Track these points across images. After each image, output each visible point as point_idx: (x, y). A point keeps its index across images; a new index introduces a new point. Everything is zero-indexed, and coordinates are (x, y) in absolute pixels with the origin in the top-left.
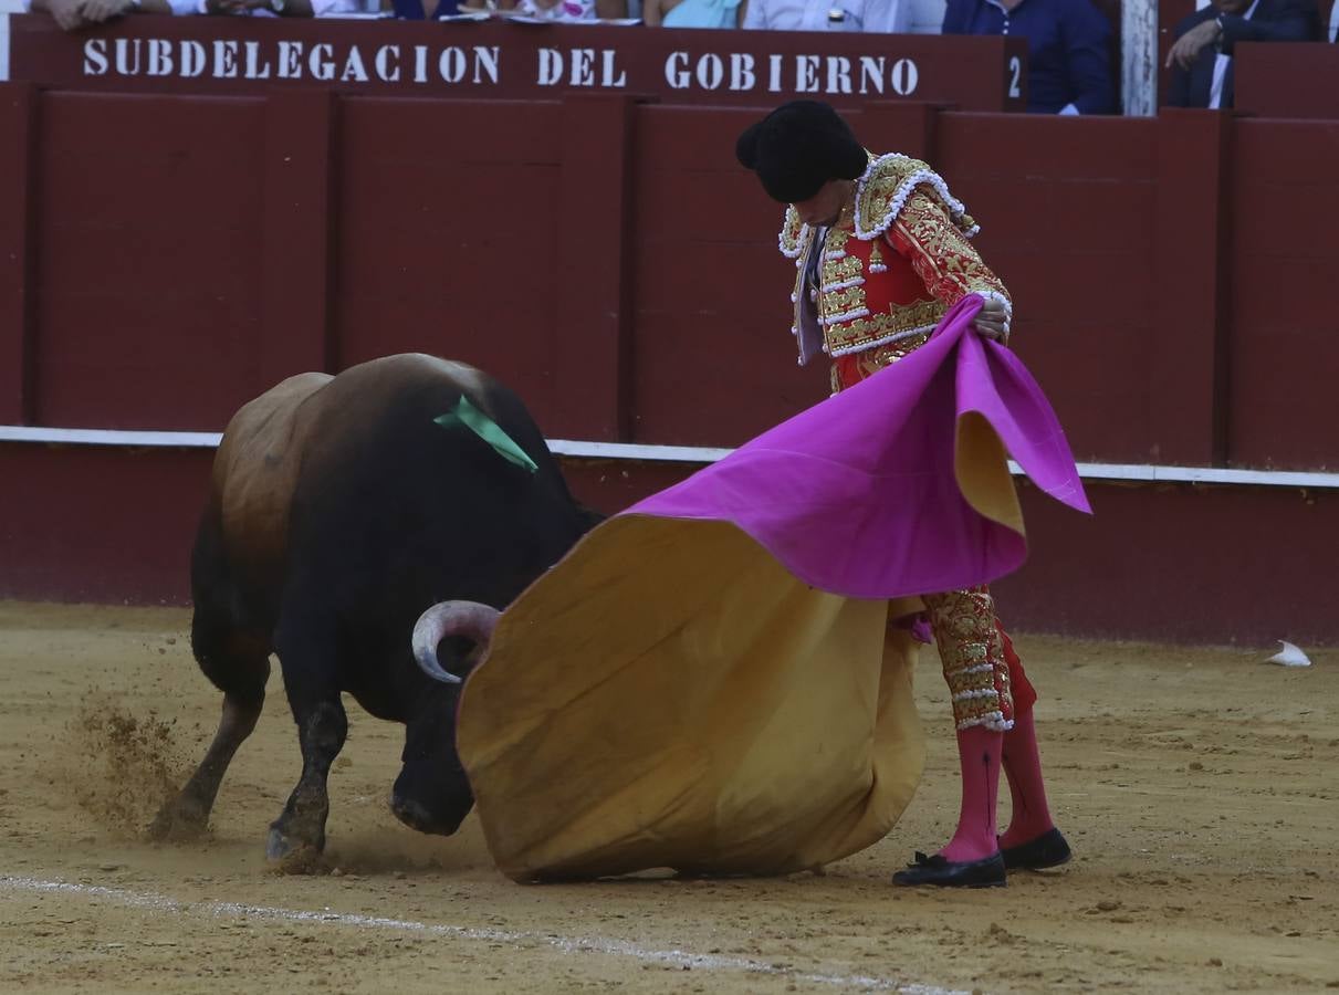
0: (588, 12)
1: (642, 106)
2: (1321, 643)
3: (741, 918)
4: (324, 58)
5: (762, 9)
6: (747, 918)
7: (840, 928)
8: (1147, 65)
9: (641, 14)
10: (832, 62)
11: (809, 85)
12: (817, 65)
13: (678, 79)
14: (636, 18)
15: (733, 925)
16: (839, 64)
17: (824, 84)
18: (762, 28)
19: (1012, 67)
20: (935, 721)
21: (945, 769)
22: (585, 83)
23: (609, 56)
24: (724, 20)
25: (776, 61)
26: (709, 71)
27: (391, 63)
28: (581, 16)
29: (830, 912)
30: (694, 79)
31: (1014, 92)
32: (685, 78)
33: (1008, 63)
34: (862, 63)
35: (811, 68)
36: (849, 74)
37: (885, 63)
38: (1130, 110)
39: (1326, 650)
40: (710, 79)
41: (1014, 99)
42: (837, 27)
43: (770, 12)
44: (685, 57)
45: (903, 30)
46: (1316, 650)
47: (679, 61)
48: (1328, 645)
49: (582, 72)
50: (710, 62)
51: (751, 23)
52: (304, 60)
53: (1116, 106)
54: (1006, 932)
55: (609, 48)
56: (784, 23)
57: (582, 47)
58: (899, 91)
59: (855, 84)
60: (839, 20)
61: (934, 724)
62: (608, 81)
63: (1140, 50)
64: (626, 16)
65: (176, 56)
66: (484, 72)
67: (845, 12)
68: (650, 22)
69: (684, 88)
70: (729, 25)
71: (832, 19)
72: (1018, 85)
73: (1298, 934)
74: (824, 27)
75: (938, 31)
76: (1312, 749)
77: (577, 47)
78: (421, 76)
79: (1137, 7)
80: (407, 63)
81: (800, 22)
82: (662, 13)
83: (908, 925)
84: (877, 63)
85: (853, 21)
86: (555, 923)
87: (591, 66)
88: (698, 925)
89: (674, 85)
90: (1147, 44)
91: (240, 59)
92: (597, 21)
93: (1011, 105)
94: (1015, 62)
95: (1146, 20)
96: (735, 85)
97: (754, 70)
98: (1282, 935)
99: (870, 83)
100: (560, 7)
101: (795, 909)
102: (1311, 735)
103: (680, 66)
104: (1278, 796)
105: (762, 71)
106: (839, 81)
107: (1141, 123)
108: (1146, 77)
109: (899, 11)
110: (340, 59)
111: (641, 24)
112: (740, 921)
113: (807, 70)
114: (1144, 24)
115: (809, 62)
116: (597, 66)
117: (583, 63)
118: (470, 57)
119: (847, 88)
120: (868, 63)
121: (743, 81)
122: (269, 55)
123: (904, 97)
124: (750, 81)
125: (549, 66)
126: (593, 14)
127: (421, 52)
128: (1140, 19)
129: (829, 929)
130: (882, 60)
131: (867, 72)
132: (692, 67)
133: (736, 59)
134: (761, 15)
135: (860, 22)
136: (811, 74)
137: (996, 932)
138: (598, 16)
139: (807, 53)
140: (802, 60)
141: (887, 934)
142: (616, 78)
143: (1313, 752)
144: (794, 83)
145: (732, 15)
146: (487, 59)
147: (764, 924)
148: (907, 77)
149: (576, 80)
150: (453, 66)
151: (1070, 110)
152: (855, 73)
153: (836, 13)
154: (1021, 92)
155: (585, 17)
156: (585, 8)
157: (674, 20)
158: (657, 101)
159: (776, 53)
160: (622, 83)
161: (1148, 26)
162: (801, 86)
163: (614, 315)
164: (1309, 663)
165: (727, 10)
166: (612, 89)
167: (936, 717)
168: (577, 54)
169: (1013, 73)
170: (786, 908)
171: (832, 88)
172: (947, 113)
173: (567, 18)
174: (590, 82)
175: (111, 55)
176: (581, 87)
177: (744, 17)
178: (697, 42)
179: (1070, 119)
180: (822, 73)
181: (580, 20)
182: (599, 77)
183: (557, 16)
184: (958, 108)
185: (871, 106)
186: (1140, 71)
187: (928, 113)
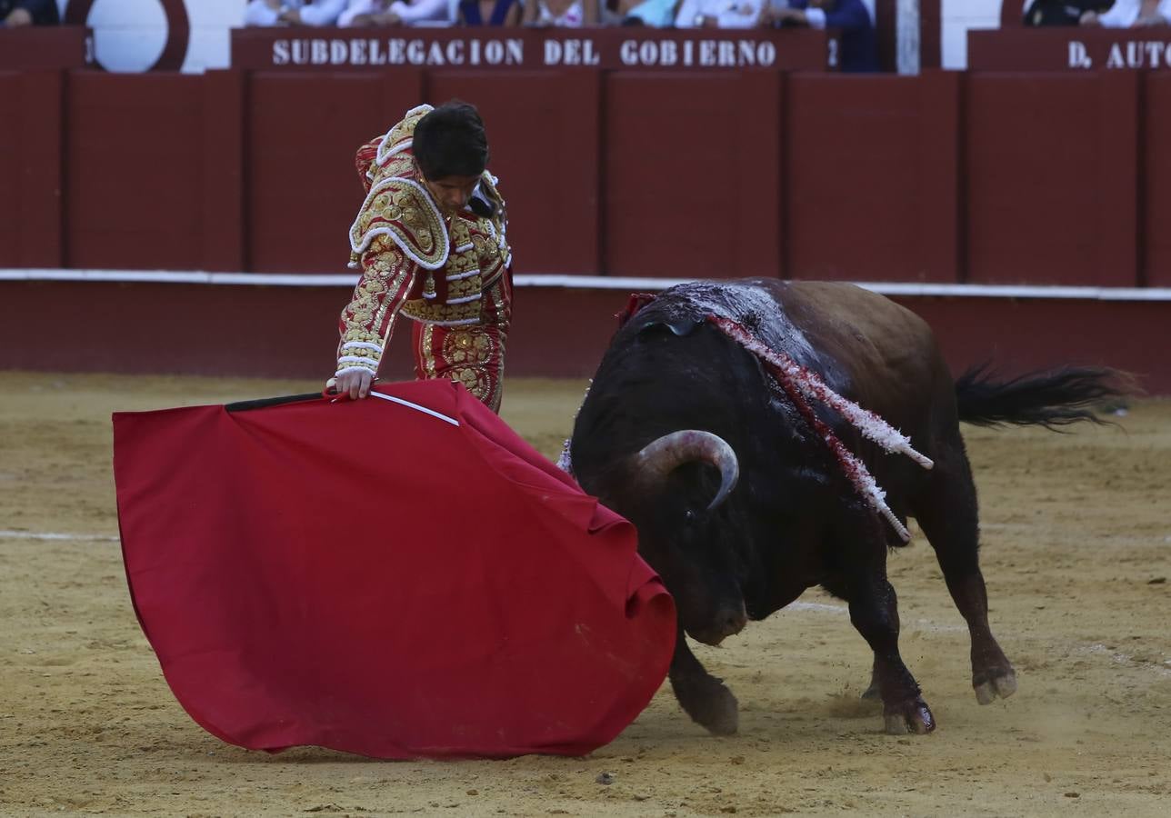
1: (608, 75)
4: (417, 50)
8: (913, 43)
10: (723, 45)
11: (708, 60)
12: (714, 47)
13: (629, 58)
16: (727, 46)
17: (717, 59)
19: (831, 47)
22: (573, 62)
23: (588, 44)
25: (689, 45)
26: (648, 52)
27: (458, 52)
30: (639, 58)
31: (833, 61)
32: (633, 57)
33: (828, 43)
34: (741, 45)
35: (710, 49)
36: (734, 52)
37: (755, 46)
38: (901, 71)
40: (648, 58)
41: (831, 66)
44: (634, 44)
47: (630, 46)
49: (572, 55)
50: (649, 47)
52: (405, 51)
55: (588, 40)
57: (572, 39)
58: (763, 62)
59: (737, 60)
62: (587, 60)
63: (909, 33)
65: (329, 50)
66: (513, 58)
69: (633, 64)
77: (570, 40)
78: (475, 58)
80: (466, 52)
84: (750, 46)
87: (577, 51)
89: (626, 61)
90: (913, 30)
91: (367, 51)
93: (830, 69)
94: (833, 43)
96: (664, 61)
97: (675, 51)
99: (746, 59)
103: (631, 50)
105: (680, 52)
106: (726, 57)
107: (908, 80)
108: (912, 49)
110: (427, 50)
113: (708, 50)
114: (911, 18)
115: (709, 46)
116: (581, 52)
117: (572, 49)
118: (505, 48)
119: (731, 62)
120: (744, 45)
121: (668, 59)
122: (384, 49)
123: (765, 66)
124: (673, 58)
125: (552, 52)
127: (475, 46)
130: (753, 43)
131: (744, 51)
132: (638, 50)
133: (665, 45)
136: (709, 53)
139: (708, 40)
140: (704, 45)
142: (593, 56)
144: (699, 59)
146: (515, 49)
148: (767, 54)
149: (568, 60)
150: (494, 52)
152: (737, 52)
158: (616, 71)
159: (690, 41)
160: (595, 61)
162: (703, 61)
166: (590, 64)
168: (569, 44)
169: (833, 50)
172: (793, 75)
174: (576, 61)
175: (290, 50)
176: (570, 65)
178: (642, 34)
180: (716, 52)
182: (582, 58)
184: (799, 71)
185: (746, 73)
186: (908, 46)
187: (781, 75)
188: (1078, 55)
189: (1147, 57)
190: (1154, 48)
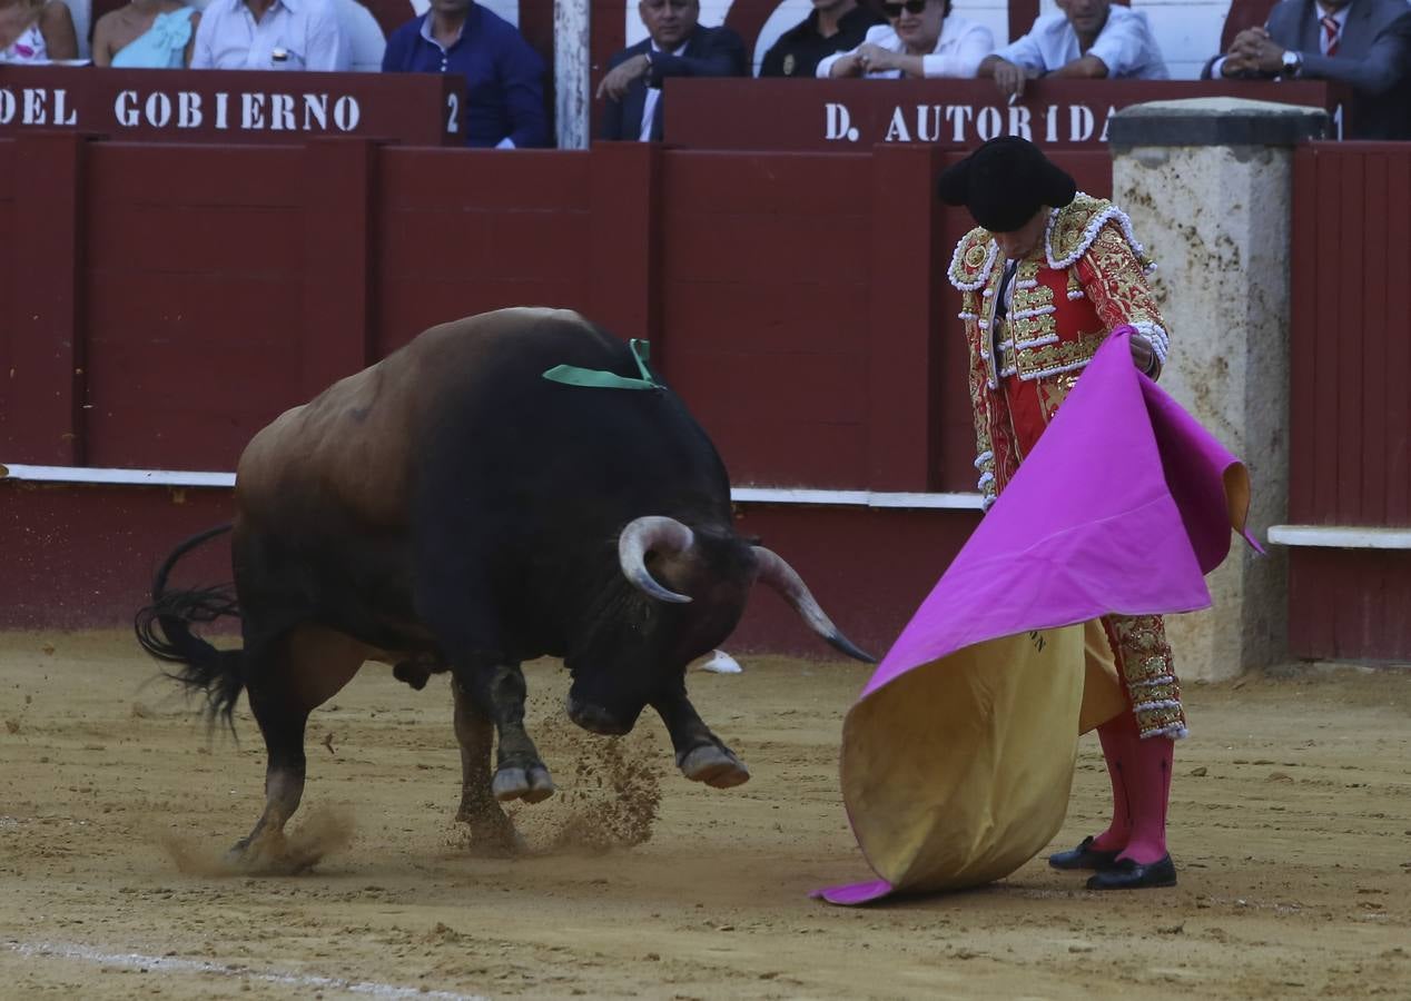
0: (40, 52)
1: (94, 143)
2: (751, 651)
3: (197, 922)
5: (208, 49)
6: (201, 922)
7: (294, 929)
8: (580, 100)
9: (90, 54)
10: (277, 99)
11: (254, 121)
12: (262, 102)
13: (127, 117)
14: (84, 58)
15: (189, 928)
16: (284, 101)
17: (269, 120)
18: (209, 67)
19: (450, 104)
20: (380, 730)
21: (392, 776)
22: (38, 122)
23: (60, 95)
24: (171, 59)
25: (222, 99)
26: (158, 109)
28: (34, 56)
29: (283, 914)
30: (143, 117)
31: (453, 127)
32: (134, 116)
33: (446, 99)
34: (305, 100)
35: (256, 105)
36: (294, 111)
37: (328, 101)
38: (563, 143)
39: (758, 657)
40: (158, 116)
41: (452, 134)
42: (281, 66)
43: (216, 51)
44: (134, 95)
45: (344, 69)
46: (746, 657)
47: (128, 99)
48: (756, 653)
49: (35, 111)
50: (159, 101)
51: (198, 62)
53: (550, 139)
54: (452, 931)
55: (60, 88)
56: (230, 63)
57: (34, 86)
58: (343, 128)
59: (299, 121)
60: (283, 59)
61: (381, 733)
62: (59, 119)
63: (573, 86)
64: (76, 57)
67: (289, 51)
68: (99, 63)
69: (134, 126)
70: (177, 65)
71: (277, 59)
72: (456, 120)
73: (732, 929)
74: (268, 66)
75: (377, 69)
76: (743, 752)
77: (29, 87)
79: (569, 46)
81: (245, 62)
82: (111, 54)
83: (356, 926)
84: (320, 101)
85: (296, 60)
86: (15, 930)
87: (43, 106)
88: (155, 929)
89: (124, 123)
90: (579, 80)
92: (47, 62)
93: (449, 139)
94: (453, 99)
95: (578, 57)
96: (183, 123)
97: (201, 108)
98: (717, 929)
99: (314, 120)
100: (12, 49)
101: (248, 912)
102: (742, 738)
103: (129, 104)
104: (711, 798)
105: (209, 109)
106: (284, 118)
107: (574, 156)
108: (579, 112)
109: (341, 50)
111: (92, 64)
112: (195, 925)
113: (253, 107)
114: (576, 61)
115: (255, 100)
116: (49, 106)
117: (35, 102)
119: (291, 125)
120: (311, 100)
121: (190, 118)
123: (346, 133)
124: (198, 118)
125: (2, 106)
126: (44, 55)
128: (572, 57)
129: (280, 931)
130: (324, 97)
131: (310, 109)
132: (141, 106)
133: (183, 97)
134: (207, 55)
135: (303, 61)
136: (256, 111)
137: (443, 931)
138: (49, 57)
139: (252, 91)
140: (247, 98)
141: (337, 934)
142: (67, 116)
143: (745, 755)
144: (240, 119)
145: (180, 55)
147: (219, 927)
148: (349, 114)
149: (28, 119)
151: (507, 144)
152: (299, 110)
153: (279, 53)
154: (459, 129)
155: (37, 58)
156: (36, 50)
157: (123, 60)
158: (107, 138)
159: (223, 91)
160: (73, 121)
161: (580, 64)
162: (247, 123)
163: (69, 345)
164: (739, 670)
165: (173, 50)
166: (64, 127)
167: (383, 725)
168: (29, 94)
169: (451, 109)
170: (239, 911)
171: (277, 125)
172: (388, 148)
173: (19, 60)
174: (42, 120)
176: (33, 126)
177: (191, 57)
178: (146, 81)
179: (506, 153)
180: (267, 110)
181: (31, 61)
182: (51, 116)
183: (8, 57)
184: (398, 142)
185: (315, 142)
186: (573, 106)
187: (370, 148)
188: (839, 123)
189: (948, 127)
190: (959, 113)
